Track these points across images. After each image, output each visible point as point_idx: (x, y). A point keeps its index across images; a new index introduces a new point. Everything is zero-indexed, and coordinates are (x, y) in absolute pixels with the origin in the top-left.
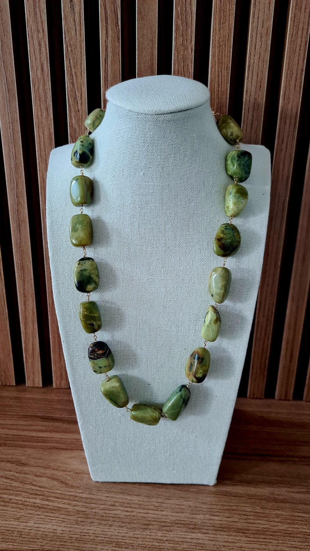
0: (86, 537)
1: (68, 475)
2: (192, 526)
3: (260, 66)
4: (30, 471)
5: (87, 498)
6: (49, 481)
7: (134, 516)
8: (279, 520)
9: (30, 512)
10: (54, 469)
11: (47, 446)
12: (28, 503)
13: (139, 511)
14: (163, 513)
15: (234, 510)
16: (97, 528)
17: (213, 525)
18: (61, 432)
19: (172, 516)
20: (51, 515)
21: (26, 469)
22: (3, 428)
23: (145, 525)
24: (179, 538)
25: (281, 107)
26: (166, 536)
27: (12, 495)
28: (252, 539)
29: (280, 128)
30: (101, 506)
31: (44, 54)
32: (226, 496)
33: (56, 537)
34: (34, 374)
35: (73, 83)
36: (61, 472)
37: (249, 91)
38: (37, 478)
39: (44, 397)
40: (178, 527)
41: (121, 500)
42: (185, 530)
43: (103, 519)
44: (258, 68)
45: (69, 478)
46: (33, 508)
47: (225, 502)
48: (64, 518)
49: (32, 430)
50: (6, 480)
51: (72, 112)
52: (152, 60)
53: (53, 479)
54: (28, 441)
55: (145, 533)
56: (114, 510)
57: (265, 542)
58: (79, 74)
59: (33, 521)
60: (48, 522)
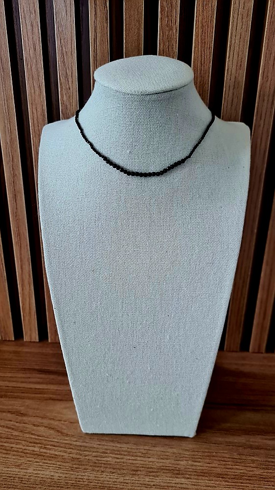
0: (81, 483)
1: (64, 424)
2: (176, 472)
3: (241, 46)
4: (29, 421)
5: (81, 446)
6: (46, 430)
7: (123, 463)
8: (254, 465)
9: (30, 459)
10: (51, 419)
11: (44, 397)
12: (27, 451)
13: (128, 458)
14: (150, 460)
15: (214, 456)
16: (91, 474)
17: (195, 470)
18: (56, 384)
19: (158, 462)
20: (49, 462)
21: (24, 418)
22: (4, 381)
23: (134, 470)
24: (165, 483)
25: (260, 85)
26: (153, 482)
27: (13, 443)
28: (230, 484)
29: (258, 105)
30: (94, 453)
31: (37, 34)
32: (206, 443)
33: (54, 483)
34: (31, 330)
35: (64, 62)
36: (57, 422)
37: (230, 70)
38: (35, 428)
39: (41, 351)
40: (164, 473)
41: (111, 448)
42: (170, 476)
43: (96, 465)
44: (239, 48)
45: (64, 427)
46: (32, 456)
47: (206, 449)
48: (60, 465)
49: (30, 382)
50: (7, 430)
51: (63, 90)
52: (139, 40)
53: (50, 428)
54: (27, 393)
55: (134, 479)
56: (106, 457)
57: (242, 486)
58: (69, 54)
59: (32, 468)
60: (46, 469)
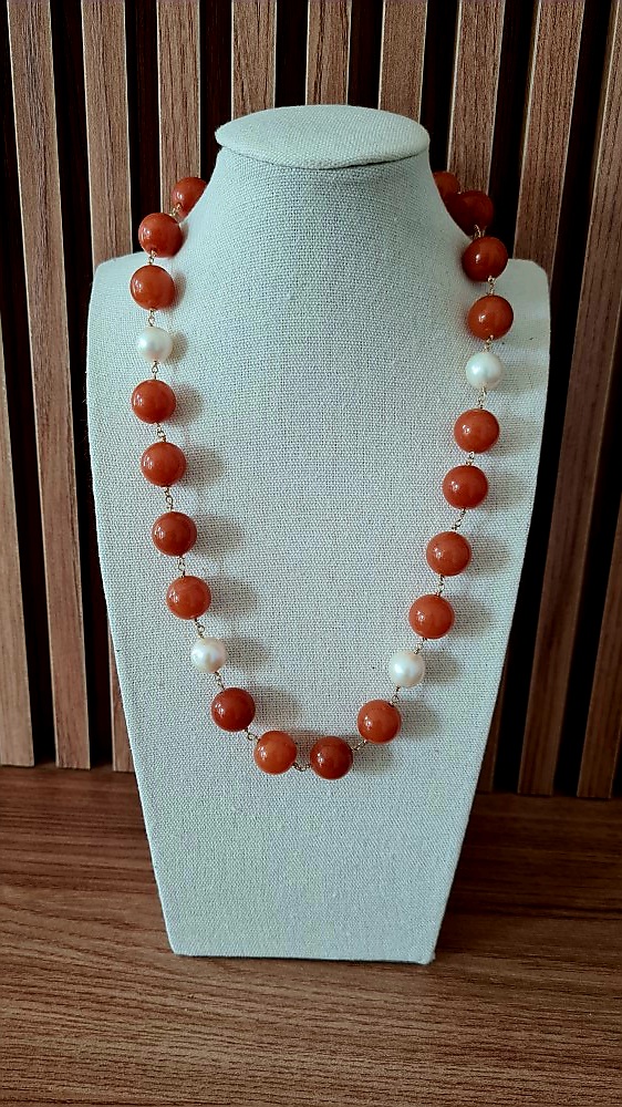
0: (288, 1076)
2: (507, 1055)
5: (274, 996)
7: (379, 1033)
9: (158, 1023)
12: (150, 1005)
13: (389, 1023)
15: (589, 1021)
16: (305, 1056)
17: (550, 1052)
19: (461, 1033)
20: (203, 1029)
21: (134, 934)
22: (75, 854)
23: (409, 1051)
24: (485, 1078)
26: (455, 1075)
27: (115, 989)
30: (307, 1012)
31: (191, 71)
33: (221, 1076)
37: (607, 153)
38: (162, 955)
40: (478, 1056)
41: (346, 1000)
42: (494, 1063)
43: (315, 1038)
46: (163, 1016)
47: (568, 1004)
48: (232, 1037)
49: (137, 858)
50: (96, 959)
52: (411, 86)
55: (409, 1068)
56: (337, 1020)
59: (166, 1043)
60: (198, 1044)
